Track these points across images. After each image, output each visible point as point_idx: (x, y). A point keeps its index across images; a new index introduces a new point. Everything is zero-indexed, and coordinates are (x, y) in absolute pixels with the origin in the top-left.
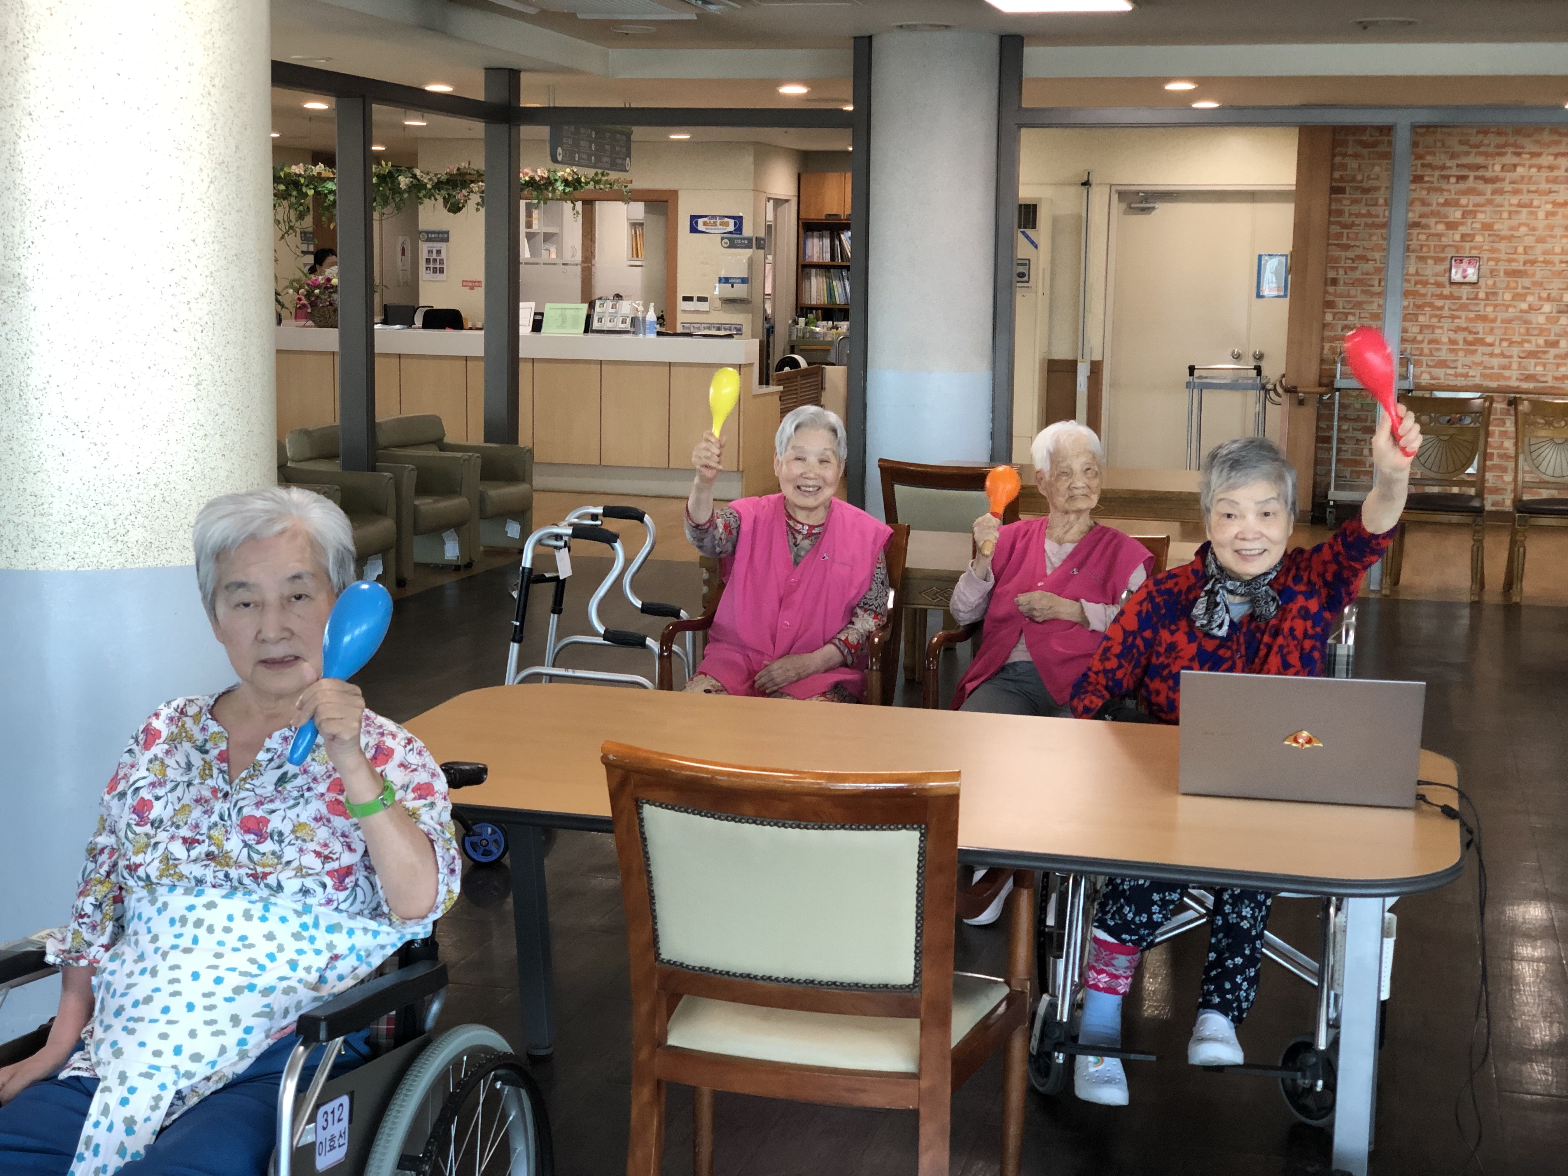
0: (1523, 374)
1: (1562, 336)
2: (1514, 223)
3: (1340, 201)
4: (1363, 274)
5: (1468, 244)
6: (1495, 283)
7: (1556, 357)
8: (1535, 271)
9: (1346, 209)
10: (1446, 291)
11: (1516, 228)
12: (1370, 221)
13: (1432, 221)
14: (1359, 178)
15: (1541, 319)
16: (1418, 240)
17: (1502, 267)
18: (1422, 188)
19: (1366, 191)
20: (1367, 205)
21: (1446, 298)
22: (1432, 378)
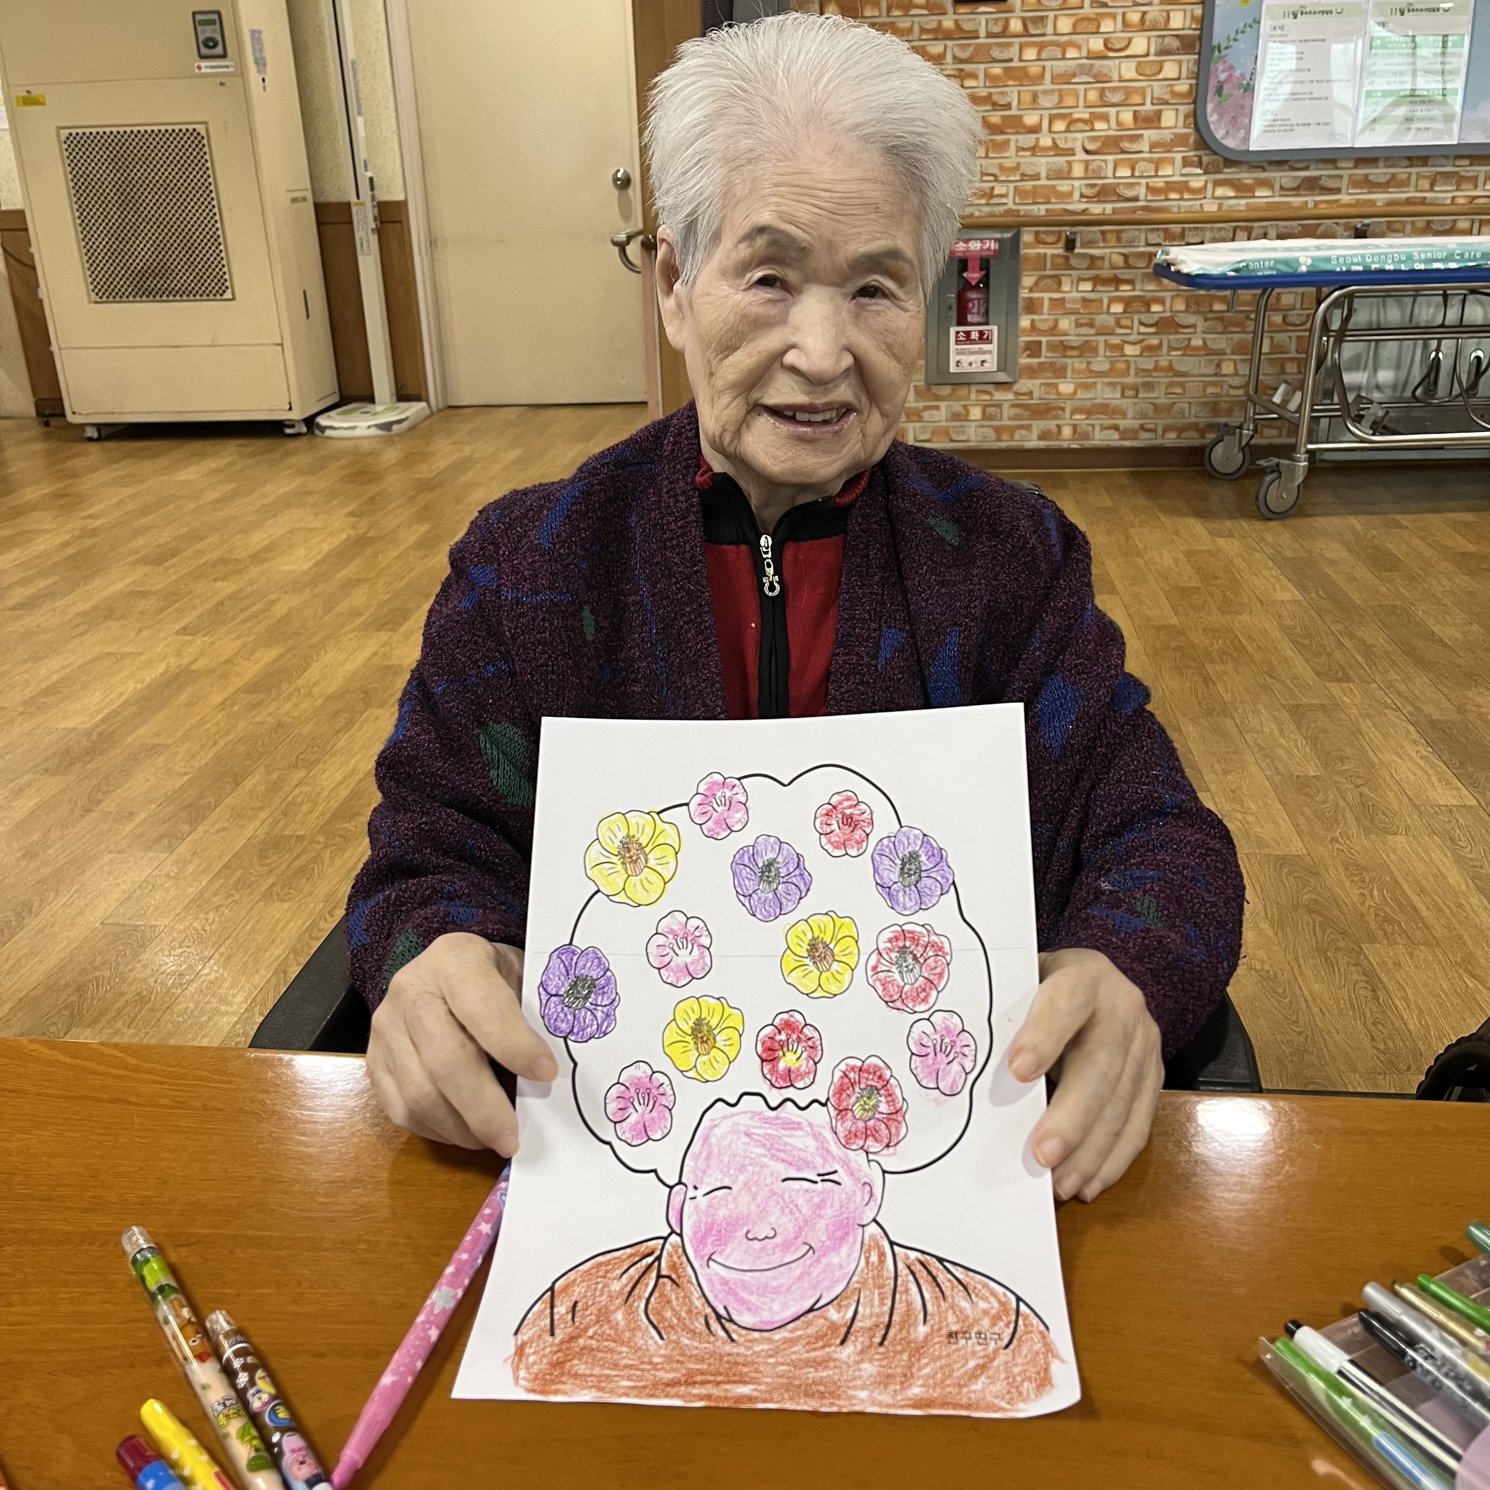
0: (1093, 186)
1: (1167, 103)
7: (1153, 146)
10: (948, 23)
15: (1128, 70)
21: (948, 36)
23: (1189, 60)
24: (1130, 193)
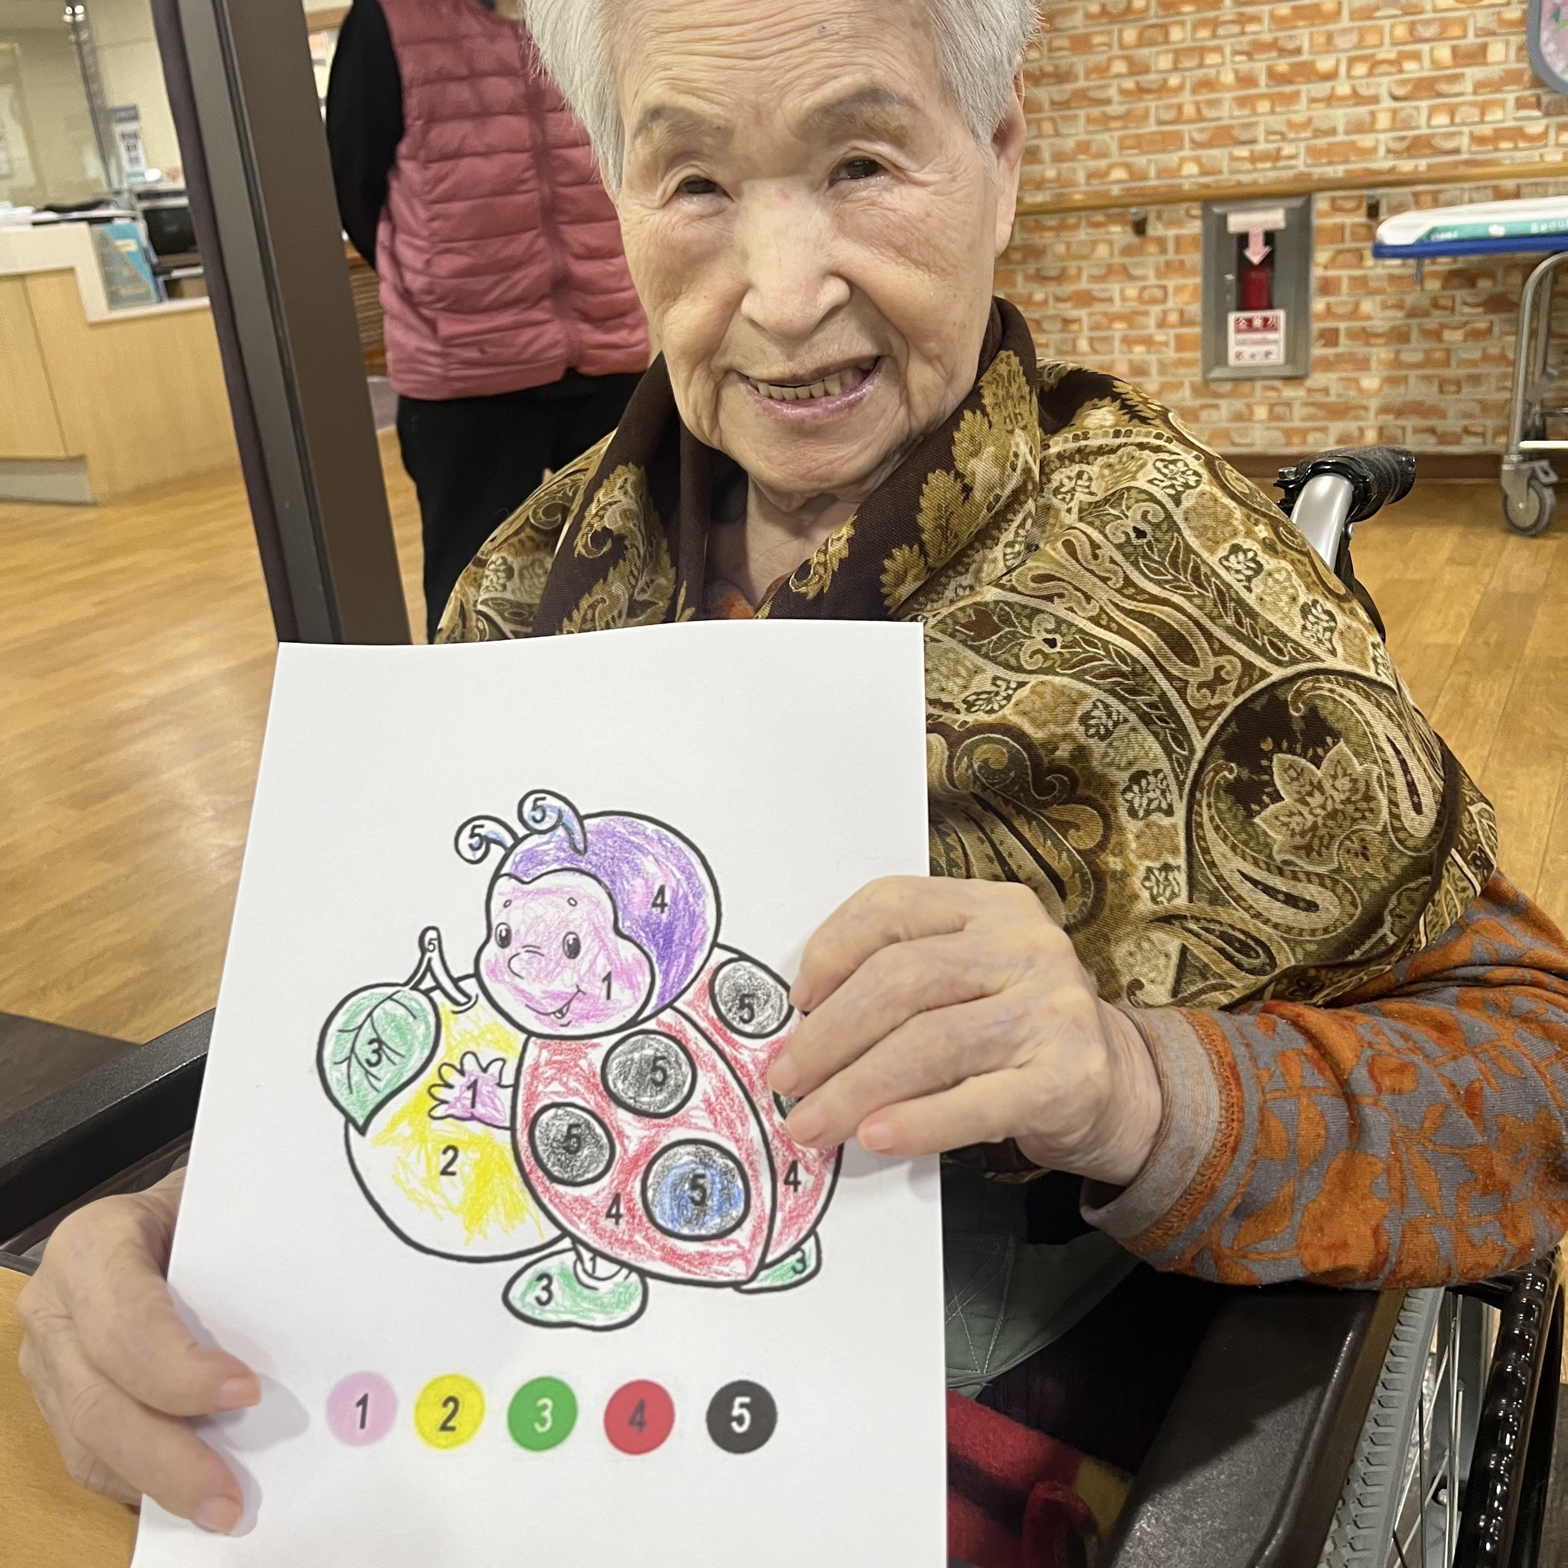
0: (1402, 139)
1: (1492, 33)
22: (1204, 173)
24: (1449, 145)
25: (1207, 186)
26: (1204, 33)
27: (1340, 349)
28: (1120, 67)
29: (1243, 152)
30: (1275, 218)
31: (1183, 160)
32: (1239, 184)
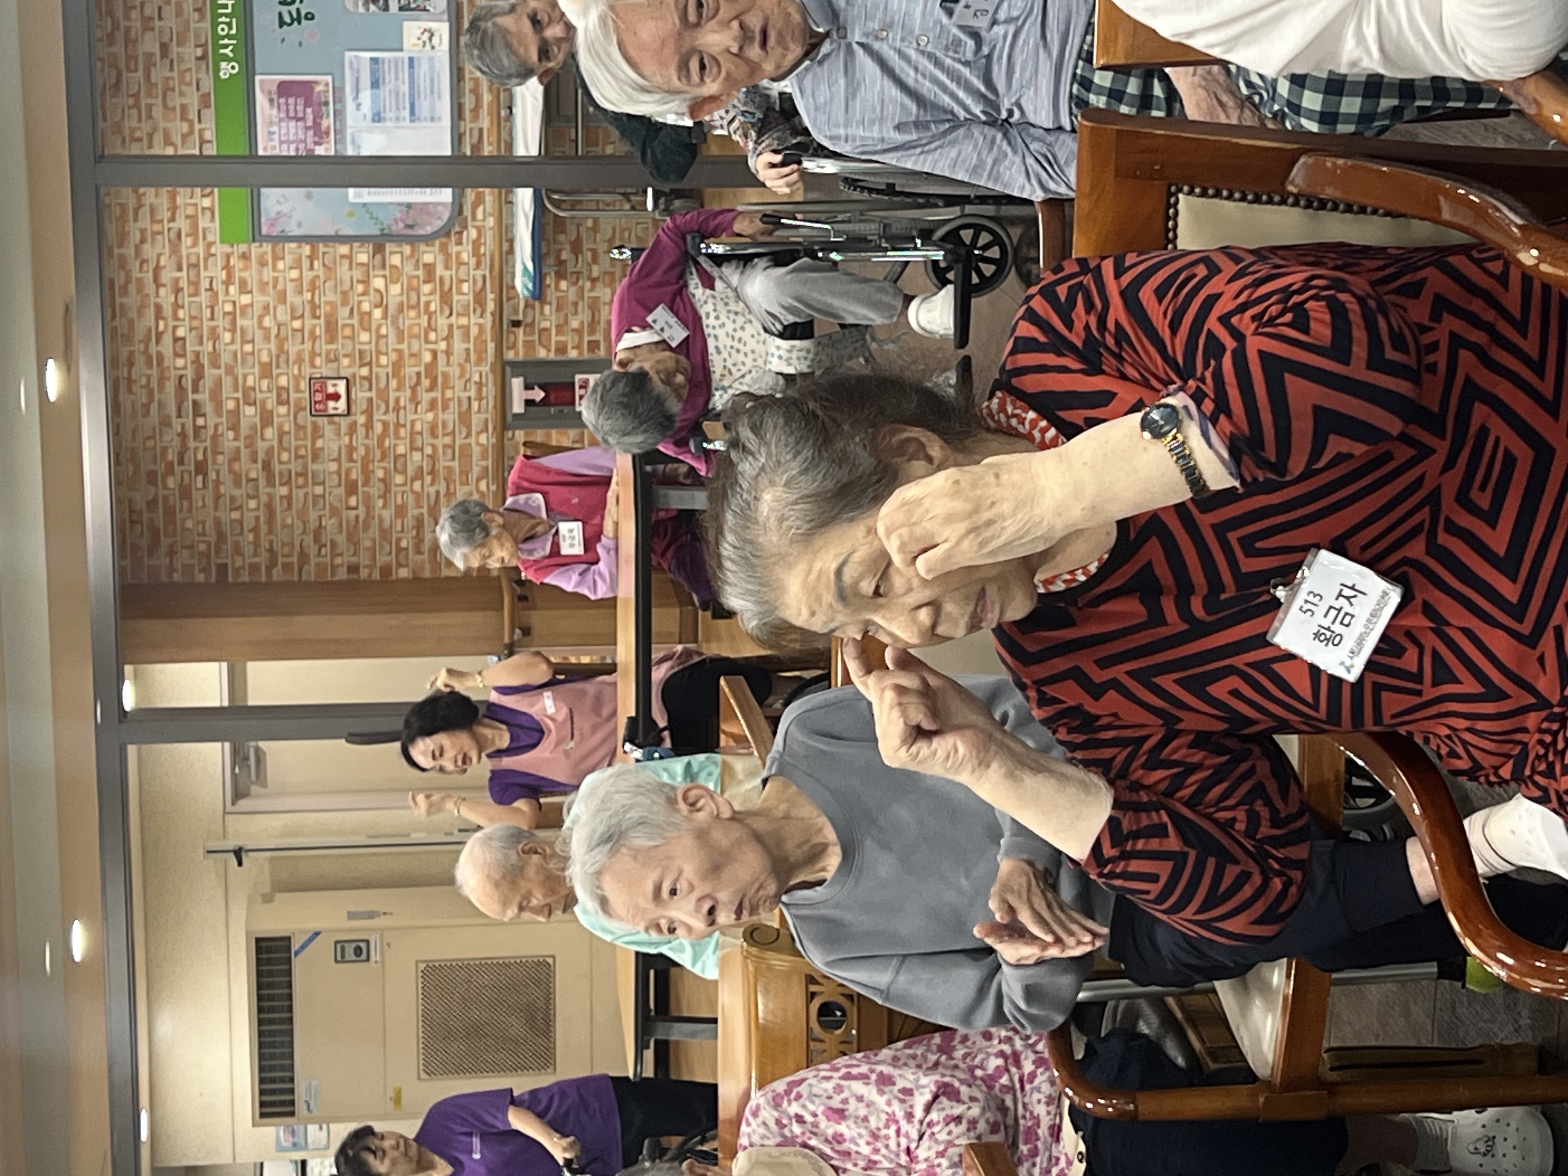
0: (474, 309)
1: (418, 261)
2: (259, 335)
3: (237, 571)
4: (341, 532)
5: (293, 395)
6: (345, 356)
7: (447, 267)
8: (327, 303)
9: (248, 561)
10: (362, 419)
11: (267, 331)
12: (264, 529)
13: (261, 446)
14: (202, 547)
15: (395, 289)
16: (289, 462)
17: (323, 347)
18: (214, 462)
19: (221, 536)
20: (241, 533)
21: (369, 419)
22: (486, 430)
23: (389, 247)
24: (480, 282)
25: (495, 428)
26: (402, 432)
27: (601, 339)
28: (417, 486)
29: (475, 405)
30: (517, 383)
31: (478, 444)
32: (495, 407)
